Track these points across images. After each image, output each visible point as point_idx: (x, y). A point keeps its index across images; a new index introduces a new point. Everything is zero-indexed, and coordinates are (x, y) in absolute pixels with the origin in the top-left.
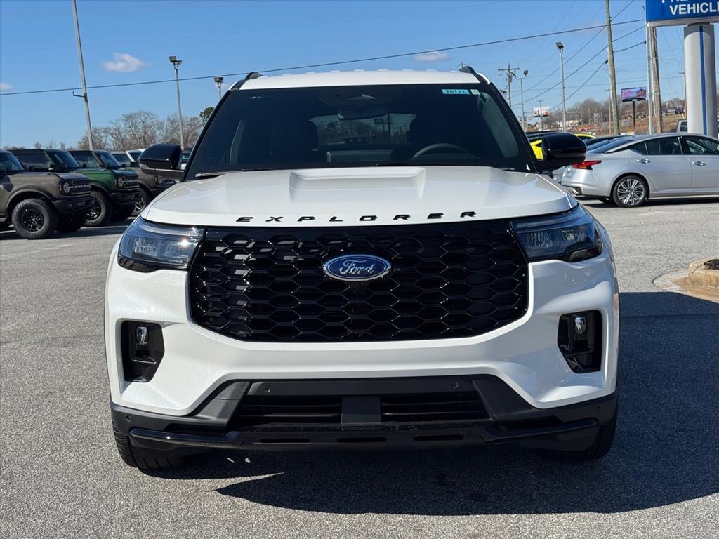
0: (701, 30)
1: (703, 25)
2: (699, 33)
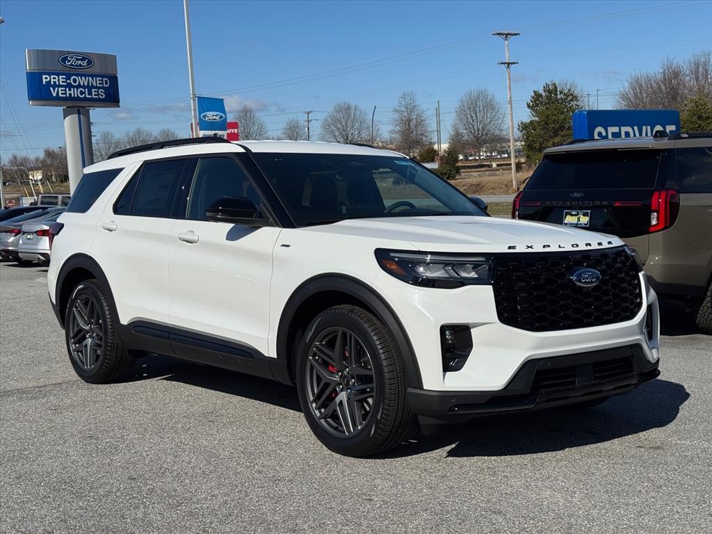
0: (79, 113)
1: (81, 109)
2: (77, 115)
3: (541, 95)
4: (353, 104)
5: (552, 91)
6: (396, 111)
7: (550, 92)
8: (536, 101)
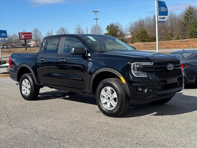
3: (109, 26)
4: (64, 28)
5: (112, 25)
6: (75, 30)
7: (111, 26)
8: (108, 28)
